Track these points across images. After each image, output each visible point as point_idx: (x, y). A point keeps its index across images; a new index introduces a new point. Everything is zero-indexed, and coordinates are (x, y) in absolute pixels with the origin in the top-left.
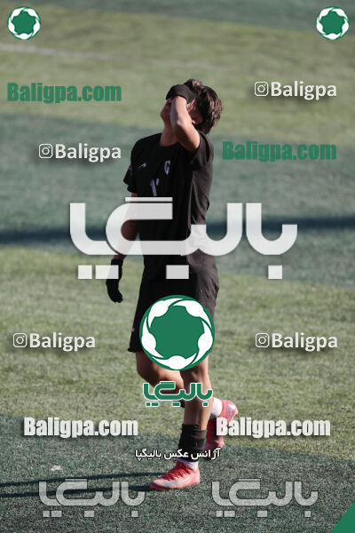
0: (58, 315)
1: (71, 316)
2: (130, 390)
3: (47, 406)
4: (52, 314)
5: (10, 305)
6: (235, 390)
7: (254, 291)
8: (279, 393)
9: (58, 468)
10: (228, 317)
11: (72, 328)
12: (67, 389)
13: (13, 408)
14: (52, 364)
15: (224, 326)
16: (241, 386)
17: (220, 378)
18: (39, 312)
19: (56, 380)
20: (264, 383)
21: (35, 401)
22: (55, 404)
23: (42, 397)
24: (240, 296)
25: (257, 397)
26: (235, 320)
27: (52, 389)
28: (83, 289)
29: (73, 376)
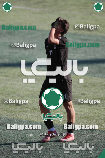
0: (32, 88)
1: (36, 89)
2: (54, 111)
3: (28, 116)
4: (30, 88)
5: (17, 85)
6: (85, 111)
7: (91, 81)
8: (99, 112)
9: (32, 135)
10: (83, 89)
11: (36, 93)
12: (35, 111)
13: (18, 117)
14: (30, 103)
15: (82, 92)
16: (87, 110)
17: (81, 108)
18: (26, 87)
19: (31, 108)
20: (94, 109)
21: (25, 115)
22: (31, 116)
23: (27, 113)
24: (87, 83)
25: (92, 114)
26: (85, 90)
27: (30, 111)
28: (39, 80)
29: (36, 107)
